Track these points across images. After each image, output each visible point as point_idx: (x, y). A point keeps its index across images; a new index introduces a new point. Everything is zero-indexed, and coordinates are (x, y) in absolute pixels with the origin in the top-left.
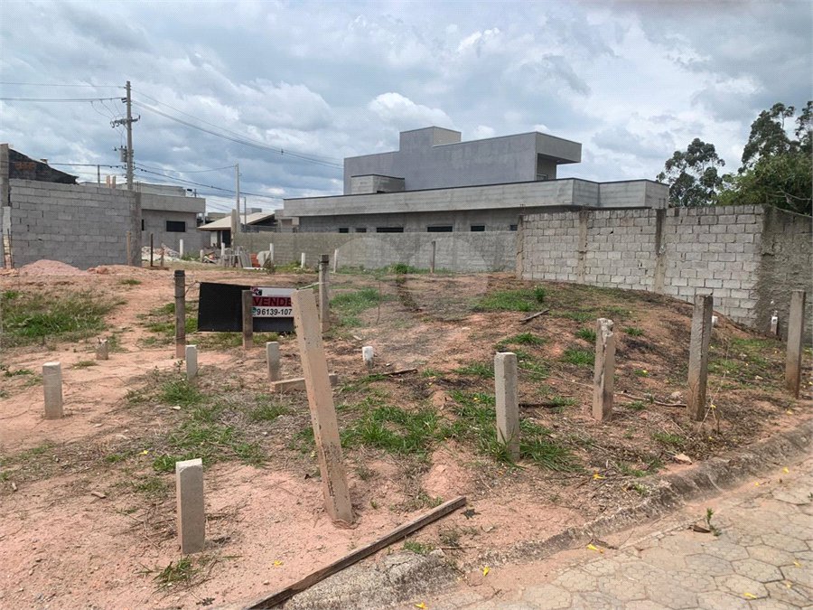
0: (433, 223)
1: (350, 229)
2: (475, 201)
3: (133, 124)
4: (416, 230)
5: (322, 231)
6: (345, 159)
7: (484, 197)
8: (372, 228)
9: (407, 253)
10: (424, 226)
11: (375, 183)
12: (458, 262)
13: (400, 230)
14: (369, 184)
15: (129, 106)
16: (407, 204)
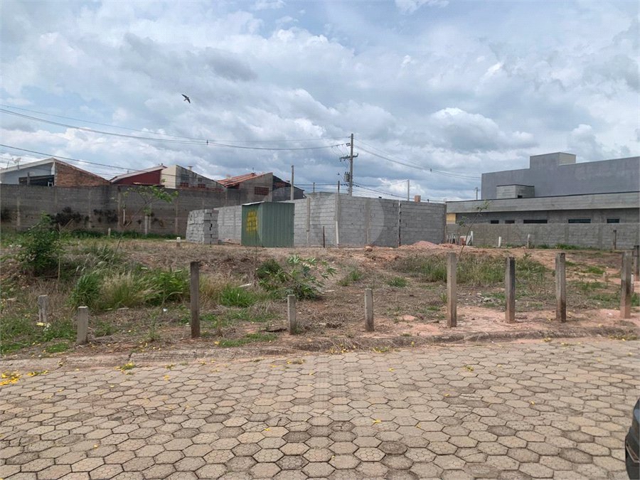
0: (572, 217)
1: (500, 220)
2: (612, 203)
3: (354, 158)
4: (558, 222)
5: (482, 222)
6: (483, 174)
7: (621, 201)
8: (520, 220)
9: (558, 236)
10: (565, 218)
11: (517, 190)
12: (603, 243)
13: (545, 222)
14: (513, 191)
15: (352, 148)
16: (553, 205)
